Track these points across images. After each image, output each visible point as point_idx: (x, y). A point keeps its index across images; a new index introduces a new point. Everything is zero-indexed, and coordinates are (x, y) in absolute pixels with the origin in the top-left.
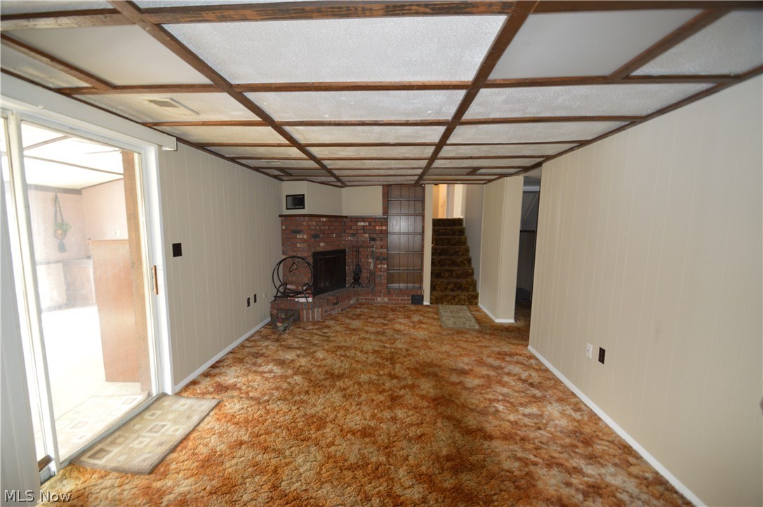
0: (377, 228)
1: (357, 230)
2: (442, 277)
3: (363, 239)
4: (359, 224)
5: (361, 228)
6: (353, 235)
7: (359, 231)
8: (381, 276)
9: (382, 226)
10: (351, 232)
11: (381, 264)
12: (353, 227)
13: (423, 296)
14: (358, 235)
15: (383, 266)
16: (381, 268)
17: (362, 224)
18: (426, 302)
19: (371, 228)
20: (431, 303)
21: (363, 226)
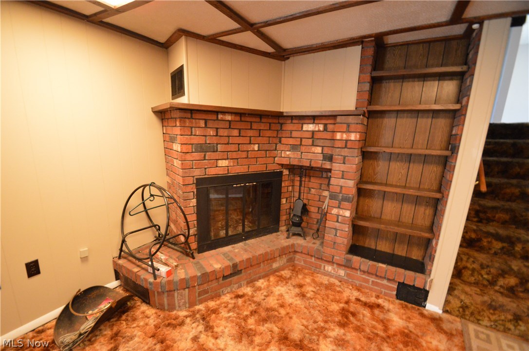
0: (338, 136)
1: (301, 139)
2: (481, 249)
3: (310, 156)
4: (306, 127)
5: (309, 135)
6: (294, 148)
7: (304, 142)
8: (336, 229)
9: (348, 131)
10: (291, 141)
11: (339, 207)
12: (294, 134)
13: (427, 292)
14: (303, 149)
15: (341, 212)
16: (338, 216)
17: (310, 127)
18: (434, 306)
19: (328, 135)
20: (445, 311)
21: (313, 132)
